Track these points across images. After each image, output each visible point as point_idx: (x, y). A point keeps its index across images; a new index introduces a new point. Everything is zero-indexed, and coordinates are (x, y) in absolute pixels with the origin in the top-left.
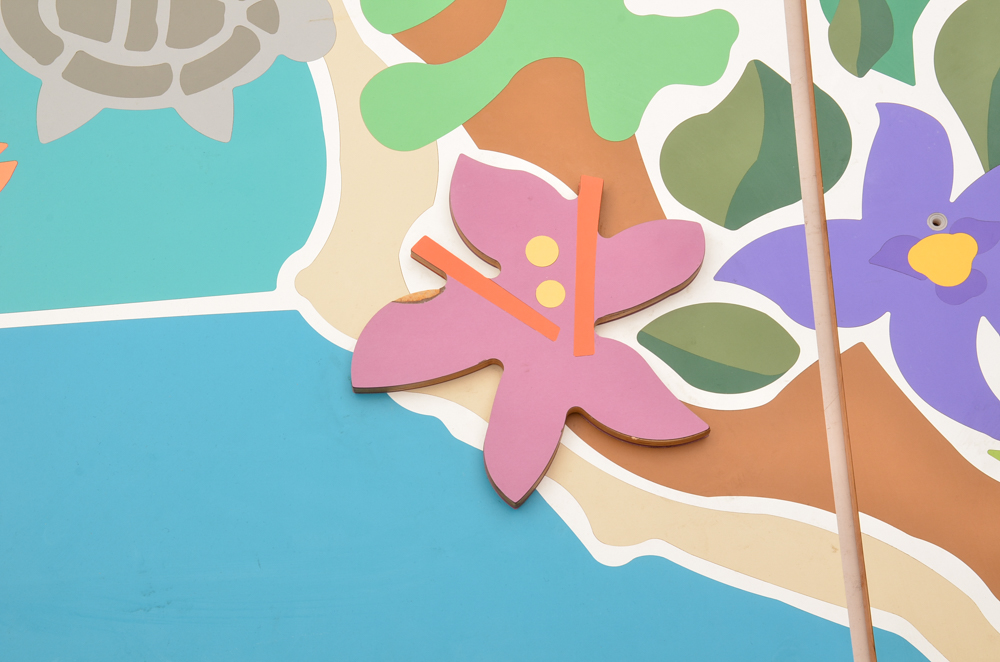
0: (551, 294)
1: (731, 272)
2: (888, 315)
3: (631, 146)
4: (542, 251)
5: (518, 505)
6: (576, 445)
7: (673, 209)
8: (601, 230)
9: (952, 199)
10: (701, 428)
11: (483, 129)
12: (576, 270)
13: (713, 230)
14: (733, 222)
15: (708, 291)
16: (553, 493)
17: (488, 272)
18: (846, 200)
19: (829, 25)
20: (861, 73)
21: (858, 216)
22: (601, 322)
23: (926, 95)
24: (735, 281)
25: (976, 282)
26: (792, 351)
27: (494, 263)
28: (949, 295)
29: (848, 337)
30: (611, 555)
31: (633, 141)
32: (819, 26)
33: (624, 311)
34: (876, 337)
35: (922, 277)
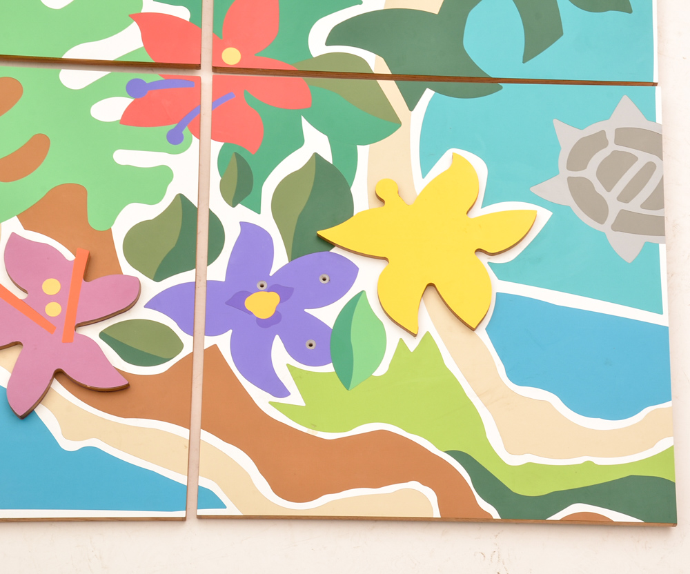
0: (53, 310)
1: (153, 304)
2: (231, 331)
3: (108, 234)
4: (51, 286)
5: (23, 417)
6: (58, 388)
7: (127, 269)
8: (86, 278)
9: (271, 274)
10: (124, 383)
11: (28, 220)
12: (69, 298)
13: (145, 281)
14: (158, 277)
15: (140, 312)
16: (42, 412)
17: (21, 295)
18: (218, 271)
19: (220, 178)
20: (234, 206)
21: (223, 279)
22: (80, 325)
23: (265, 220)
24: (155, 309)
25: (277, 317)
26: (179, 346)
27: (25, 291)
28: (263, 323)
29: (209, 341)
30: (69, 445)
31: (109, 232)
32: (215, 178)
33: (92, 321)
34: (223, 342)
35: (250, 313)
